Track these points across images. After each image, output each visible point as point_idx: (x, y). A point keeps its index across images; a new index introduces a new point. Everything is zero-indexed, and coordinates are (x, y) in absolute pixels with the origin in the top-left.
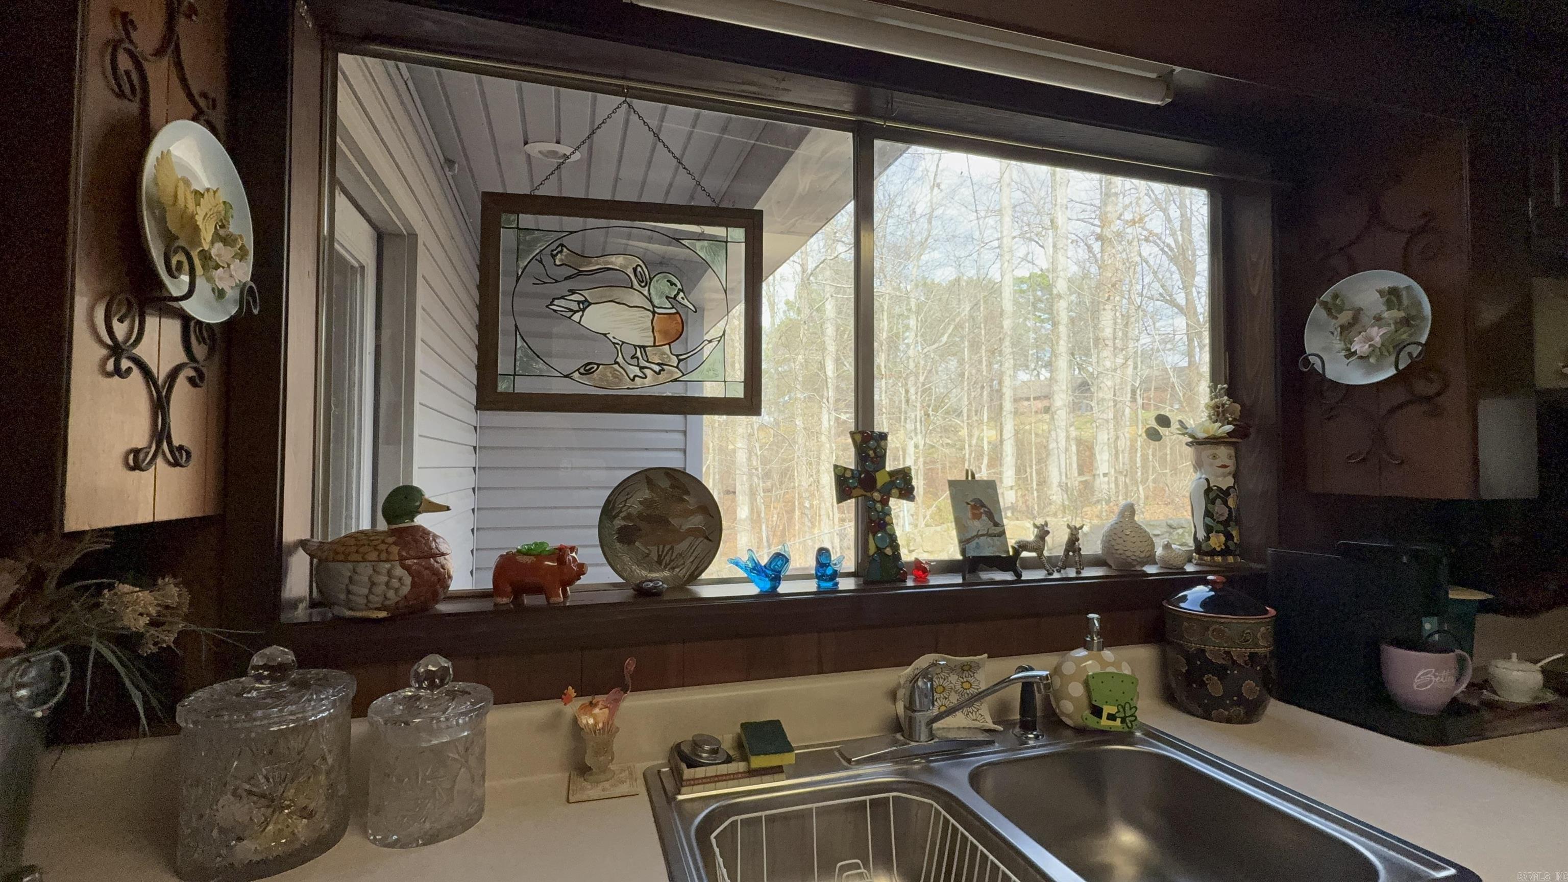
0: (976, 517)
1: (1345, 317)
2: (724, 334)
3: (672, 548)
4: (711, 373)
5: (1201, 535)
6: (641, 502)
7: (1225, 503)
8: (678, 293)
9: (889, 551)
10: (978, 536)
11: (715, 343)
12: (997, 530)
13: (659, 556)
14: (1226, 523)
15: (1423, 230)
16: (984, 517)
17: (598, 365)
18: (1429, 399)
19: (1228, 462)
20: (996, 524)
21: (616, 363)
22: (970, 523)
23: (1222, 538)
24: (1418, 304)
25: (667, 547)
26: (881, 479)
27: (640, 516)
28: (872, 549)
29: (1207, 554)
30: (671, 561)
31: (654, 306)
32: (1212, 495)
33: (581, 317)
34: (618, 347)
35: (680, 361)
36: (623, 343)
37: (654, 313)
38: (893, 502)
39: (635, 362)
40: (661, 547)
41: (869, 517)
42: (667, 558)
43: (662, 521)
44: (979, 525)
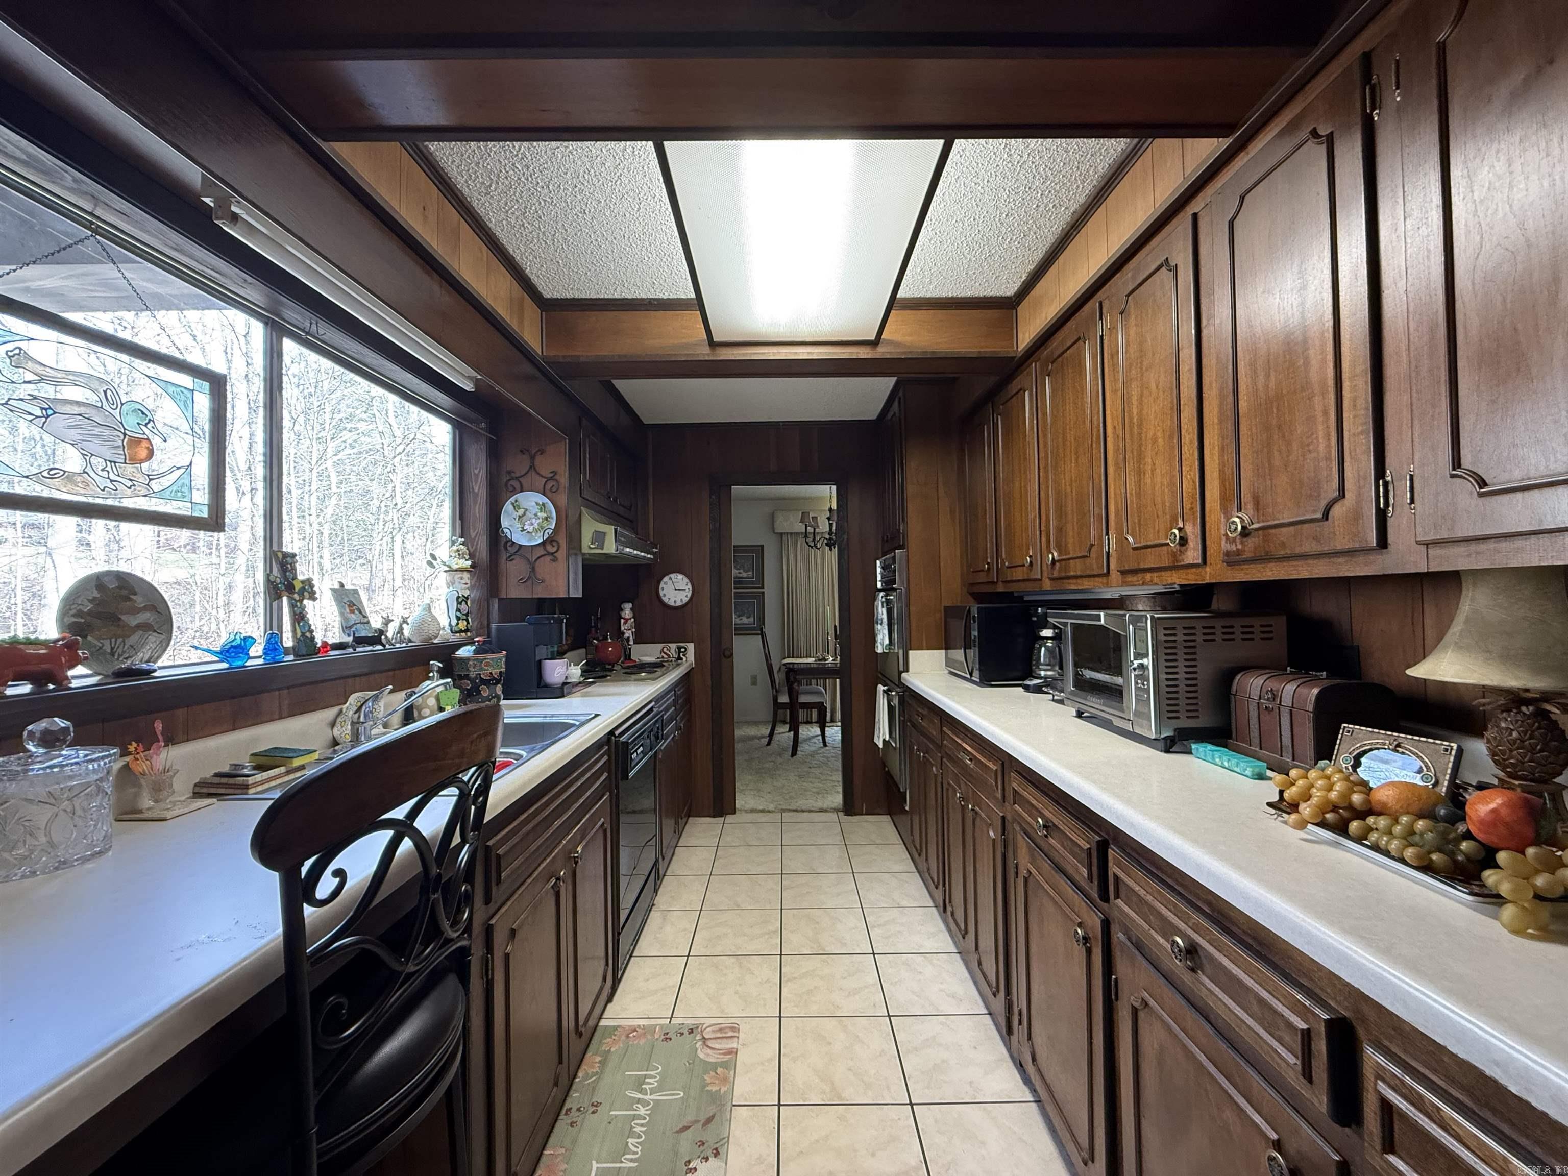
0: (352, 612)
1: (521, 512)
2: (191, 464)
3: (124, 641)
4: (179, 494)
5: (454, 622)
6: (90, 601)
7: (466, 603)
8: (149, 422)
9: (308, 635)
10: (355, 624)
11: (182, 471)
12: (366, 620)
13: (112, 649)
14: (467, 615)
15: (551, 479)
16: (356, 612)
17: (65, 472)
18: (552, 554)
19: (468, 582)
20: (364, 617)
21: (85, 472)
22: (349, 615)
23: (465, 623)
24: (551, 512)
25: (120, 640)
26: (298, 586)
27: (90, 613)
28: (299, 634)
29: (456, 632)
30: (124, 652)
31: (125, 429)
32: (460, 600)
33: (44, 423)
34: (88, 458)
35: (151, 480)
36: (92, 455)
37: (125, 435)
38: (305, 602)
39: (105, 474)
40: (113, 640)
41: (294, 612)
42: (120, 651)
43: (114, 619)
44: (354, 617)
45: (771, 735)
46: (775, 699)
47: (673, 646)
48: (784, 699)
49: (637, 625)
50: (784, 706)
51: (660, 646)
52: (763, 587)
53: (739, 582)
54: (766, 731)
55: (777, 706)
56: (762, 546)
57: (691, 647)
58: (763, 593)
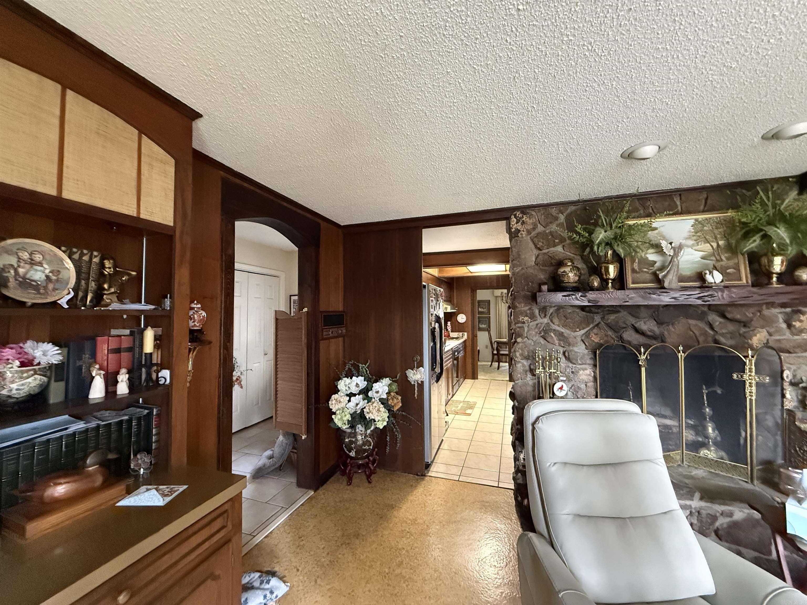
45: (491, 364)
46: (493, 352)
47: (461, 333)
48: (495, 352)
49: (452, 327)
50: (495, 354)
51: (457, 333)
52: (490, 314)
53: (480, 313)
54: (490, 363)
55: (493, 355)
56: (489, 301)
57: (466, 334)
58: (490, 317)
